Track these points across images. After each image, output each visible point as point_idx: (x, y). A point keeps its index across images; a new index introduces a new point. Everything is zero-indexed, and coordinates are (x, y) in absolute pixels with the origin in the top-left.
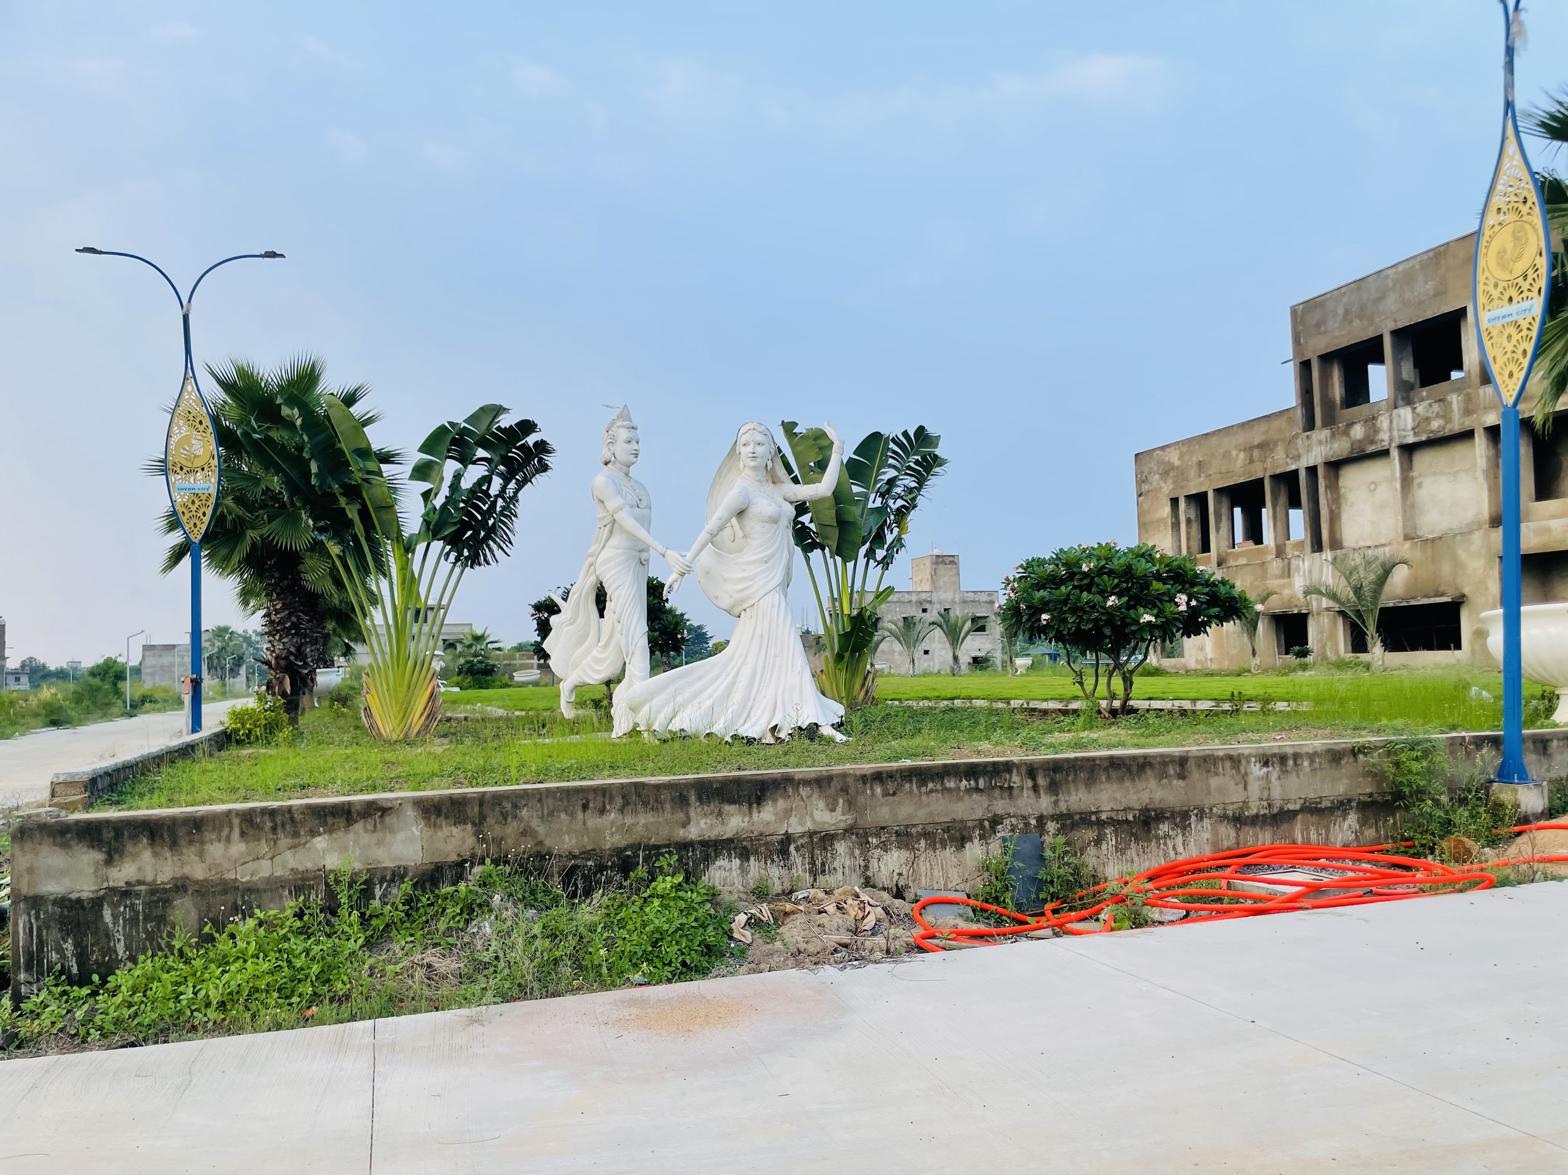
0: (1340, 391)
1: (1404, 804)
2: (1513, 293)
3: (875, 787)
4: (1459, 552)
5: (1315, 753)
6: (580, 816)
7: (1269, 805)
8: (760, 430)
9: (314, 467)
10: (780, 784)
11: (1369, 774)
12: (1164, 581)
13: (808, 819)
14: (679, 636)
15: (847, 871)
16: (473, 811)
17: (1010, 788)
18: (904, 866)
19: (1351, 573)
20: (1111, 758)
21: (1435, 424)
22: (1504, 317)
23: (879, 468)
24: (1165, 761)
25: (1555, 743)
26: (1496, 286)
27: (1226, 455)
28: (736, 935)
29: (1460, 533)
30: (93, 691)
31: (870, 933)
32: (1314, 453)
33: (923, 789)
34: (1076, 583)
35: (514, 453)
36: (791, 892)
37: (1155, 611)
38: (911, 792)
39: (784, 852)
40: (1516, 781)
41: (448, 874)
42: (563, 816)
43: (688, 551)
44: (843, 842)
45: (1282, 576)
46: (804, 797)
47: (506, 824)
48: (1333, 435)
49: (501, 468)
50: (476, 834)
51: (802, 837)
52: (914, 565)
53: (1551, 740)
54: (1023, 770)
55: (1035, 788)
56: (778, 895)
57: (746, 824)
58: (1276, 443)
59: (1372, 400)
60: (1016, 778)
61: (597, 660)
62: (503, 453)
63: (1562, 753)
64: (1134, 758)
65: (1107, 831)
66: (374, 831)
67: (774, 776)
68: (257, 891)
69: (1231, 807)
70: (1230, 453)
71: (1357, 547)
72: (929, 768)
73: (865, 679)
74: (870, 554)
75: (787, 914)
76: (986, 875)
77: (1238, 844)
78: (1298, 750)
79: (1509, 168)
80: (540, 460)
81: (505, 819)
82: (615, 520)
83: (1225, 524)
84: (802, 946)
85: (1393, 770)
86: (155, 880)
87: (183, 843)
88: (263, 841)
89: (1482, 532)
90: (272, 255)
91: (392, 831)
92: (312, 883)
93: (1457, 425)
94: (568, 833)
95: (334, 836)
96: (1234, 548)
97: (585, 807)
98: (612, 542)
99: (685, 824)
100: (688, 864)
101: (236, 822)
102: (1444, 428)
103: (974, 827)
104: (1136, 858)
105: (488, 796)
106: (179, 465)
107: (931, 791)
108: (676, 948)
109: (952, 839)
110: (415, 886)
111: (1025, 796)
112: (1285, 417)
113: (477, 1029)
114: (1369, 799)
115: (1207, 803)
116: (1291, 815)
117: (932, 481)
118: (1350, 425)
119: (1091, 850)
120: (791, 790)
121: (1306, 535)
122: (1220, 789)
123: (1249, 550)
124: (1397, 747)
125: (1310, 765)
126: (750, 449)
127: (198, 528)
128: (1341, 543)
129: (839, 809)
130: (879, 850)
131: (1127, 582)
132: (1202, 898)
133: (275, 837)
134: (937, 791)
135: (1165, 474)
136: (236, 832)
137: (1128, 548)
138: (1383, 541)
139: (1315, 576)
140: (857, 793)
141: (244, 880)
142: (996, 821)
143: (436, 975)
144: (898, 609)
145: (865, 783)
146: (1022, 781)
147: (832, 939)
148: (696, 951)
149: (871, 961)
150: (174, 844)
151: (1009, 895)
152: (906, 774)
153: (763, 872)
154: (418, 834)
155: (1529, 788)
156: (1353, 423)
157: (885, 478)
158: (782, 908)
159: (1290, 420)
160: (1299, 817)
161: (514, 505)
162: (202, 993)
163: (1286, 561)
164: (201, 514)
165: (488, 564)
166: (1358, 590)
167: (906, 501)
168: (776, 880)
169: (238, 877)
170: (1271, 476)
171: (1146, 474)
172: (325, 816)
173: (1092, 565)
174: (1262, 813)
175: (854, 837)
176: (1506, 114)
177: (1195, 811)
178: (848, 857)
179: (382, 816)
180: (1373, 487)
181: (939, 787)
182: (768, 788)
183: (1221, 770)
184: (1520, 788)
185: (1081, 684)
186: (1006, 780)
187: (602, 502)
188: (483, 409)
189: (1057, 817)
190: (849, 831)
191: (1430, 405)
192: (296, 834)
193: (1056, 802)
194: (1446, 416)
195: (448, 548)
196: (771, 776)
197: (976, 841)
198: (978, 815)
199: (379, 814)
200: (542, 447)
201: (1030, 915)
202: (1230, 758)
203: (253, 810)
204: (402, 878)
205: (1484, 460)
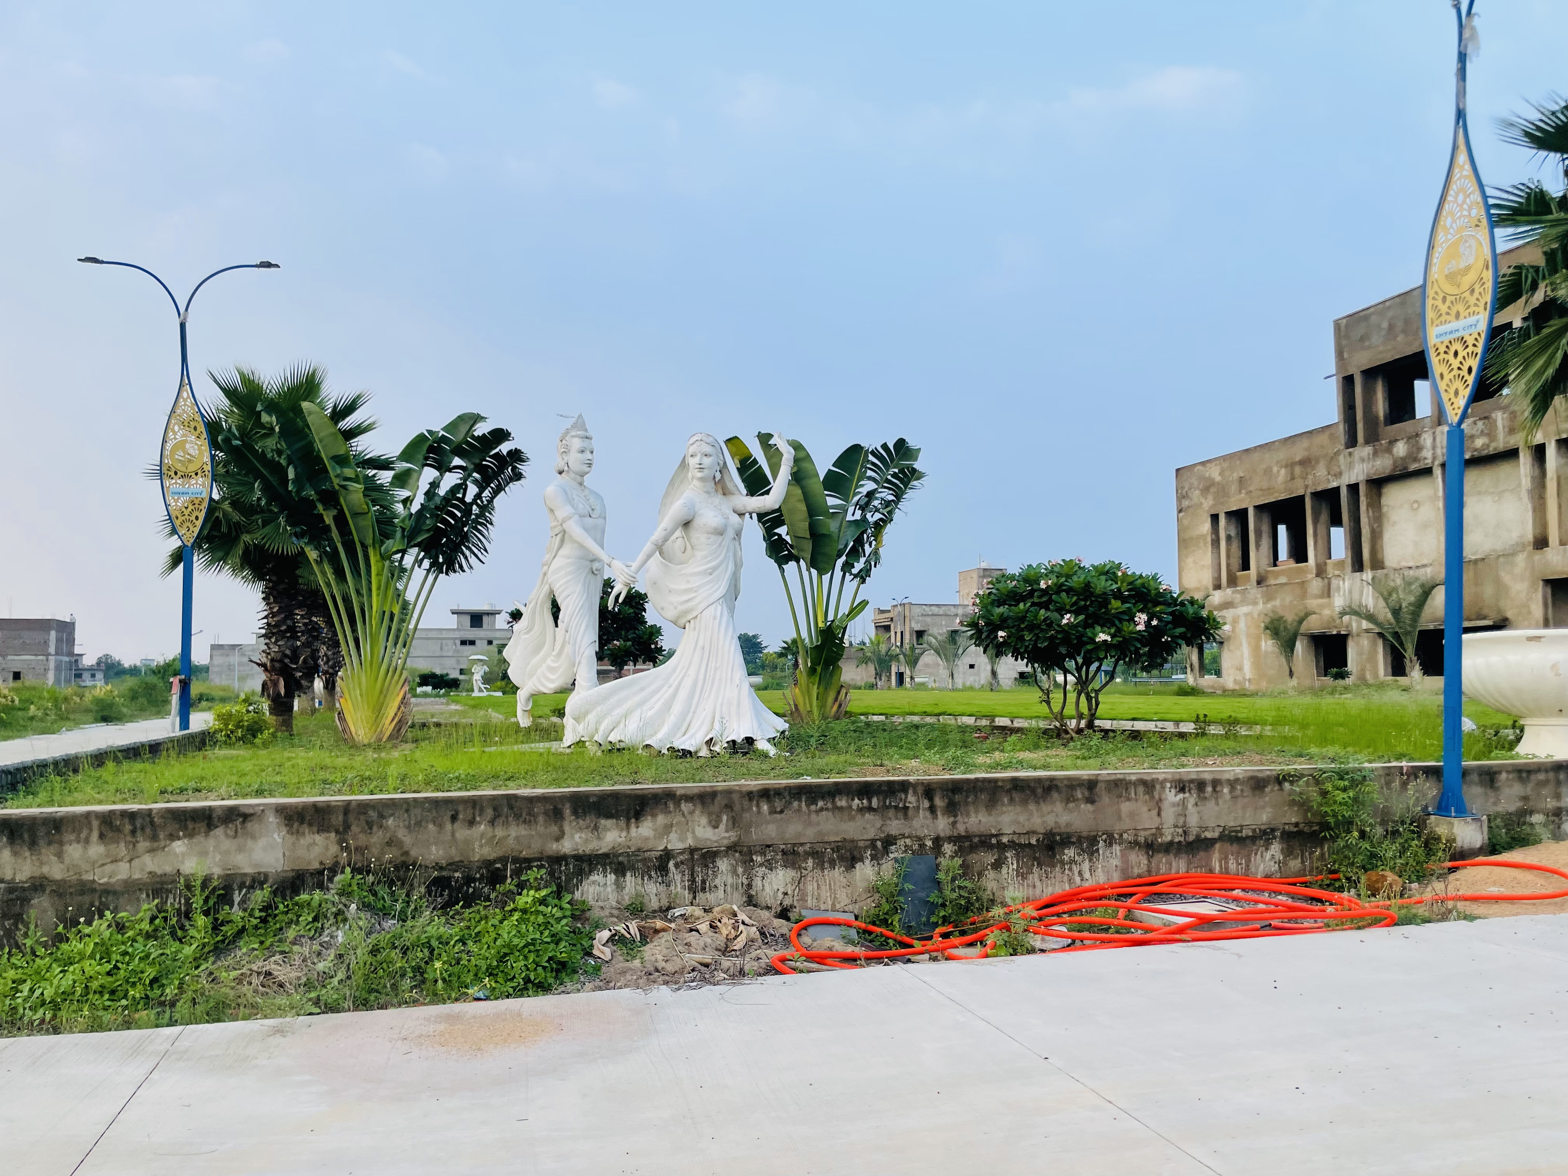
0: (1384, 407)
1: (1330, 835)
2: (1460, 307)
3: (762, 804)
4: (1502, 574)
5: (1237, 780)
6: (448, 826)
7: (1185, 832)
8: (708, 441)
9: (291, 474)
10: (661, 799)
11: (1293, 803)
12: (1124, 600)
13: (689, 835)
14: (653, 646)
15: (729, 888)
16: (337, 820)
17: (906, 808)
18: (789, 885)
19: (1390, 595)
20: (1014, 780)
21: (1479, 442)
22: (1451, 332)
23: (858, 481)
24: (1073, 784)
25: (1504, 776)
26: (1444, 300)
27: (1268, 471)
28: (595, 952)
29: (1503, 555)
30: (149, 689)
31: (738, 953)
32: (1355, 471)
33: (813, 807)
34: (1036, 600)
35: (488, 462)
36: (669, 908)
37: (1113, 631)
38: (799, 810)
39: (662, 868)
40: (1453, 814)
41: (309, 881)
42: (431, 826)
43: (634, 561)
44: (725, 859)
45: (1322, 597)
46: (686, 813)
47: (370, 833)
48: (1375, 453)
49: (475, 475)
50: (340, 843)
51: (682, 853)
52: (962, 579)
53: (1500, 772)
54: (920, 790)
55: (932, 809)
56: (654, 911)
57: (623, 839)
58: (1317, 462)
59: (1418, 416)
60: (911, 798)
61: (552, 670)
62: (477, 461)
63: (1511, 786)
64: (1039, 780)
65: (1008, 855)
66: (235, 837)
67: (655, 791)
68: (115, 893)
69: (1142, 833)
70: (1271, 468)
71: (1398, 567)
72: (819, 786)
73: (839, 693)
74: (847, 567)
75: (657, 931)
76: (877, 896)
77: (1149, 871)
78: (1218, 777)
79: (1459, 179)
80: (514, 469)
81: (371, 828)
82: (565, 531)
83: (1266, 543)
84: (661, 965)
85: (1319, 799)
86: (13, 879)
87: (42, 843)
88: (122, 845)
89: (1525, 553)
90: (268, 265)
91: (253, 837)
92: (170, 886)
93: (1501, 443)
94: (436, 844)
95: (195, 840)
96: (1275, 565)
97: (454, 818)
98: (562, 552)
99: (558, 839)
100: (560, 878)
101: (95, 823)
102: (1488, 446)
103: (866, 847)
104: (1038, 883)
105: (354, 804)
106: (174, 470)
107: (822, 809)
108: (522, 963)
109: (842, 858)
110: (275, 893)
111: (921, 816)
112: (1327, 433)
113: (278, 1039)
114: (1295, 829)
115: (1117, 828)
116: (1208, 844)
117: (909, 494)
118: (1392, 442)
119: (991, 874)
120: (672, 806)
121: (1346, 554)
122: (1132, 815)
123: (1290, 569)
124: (1324, 775)
125: (1231, 792)
126: (697, 460)
127: (190, 532)
128: (1383, 562)
129: (722, 826)
130: (764, 868)
131: (1085, 600)
132: (1091, 927)
133: (134, 840)
134: (827, 809)
135: (1206, 490)
136: (95, 835)
137: (1092, 566)
138: (1425, 562)
139: (1356, 596)
140: (743, 810)
141: (101, 881)
142: (889, 841)
143: (274, 983)
144: (943, 623)
145: (751, 800)
146: (918, 801)
147: (693, 958)
148: (544, 968)
149: (710, 983)
150: (33, 844)
151: (897, 918)
152: (793, 792)
153: (639, 888)
154: (279, 840)
155: (1467, 823)
156: (1396, 440)
157: (864, 490)
158: (653, 925)
159: (1332, 437)
160: (1217, 846)
161: (490, 513)
162: (38, 993)
163: (1326, 581)
164: (193, 518)
165: (463, 571)
166: (1396, 612)
167: (883, 514)
168: (653, 897)
169: (96, 878)
170: (1312, 493)
171: (1186, 489)
172: (186, 820)
173: (1050, 582)
174: (1177, 840)
175: (737, 854)
176: (1457, 122)
177: (1104, 837)
178: (730, 875)
179: (244, 822)
180: (1416, 506)
181: (829, 805)
182: (648, 804)
183: (1133, 795)
184: (1456, 821)
185: (1048, 702)
186: (901, 800)
187: (552, 511)
188: (461, 418)
189: (954, 839)
190: (732, 848)
191: (1475, 423)
192: (154, 838)
193: (954, 824)
194: (1491, 435)
195: (422, 554)
196: (652, 791)
197: (867, 862)
198: (871, 835)
199: (241, 820)
200: (516, 456)
201: (918, 939)
202: (1143, 782)
203: (112, 812)
204: (262, 884)
205: (1529, 479)
